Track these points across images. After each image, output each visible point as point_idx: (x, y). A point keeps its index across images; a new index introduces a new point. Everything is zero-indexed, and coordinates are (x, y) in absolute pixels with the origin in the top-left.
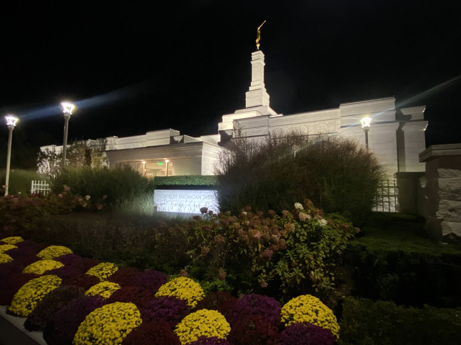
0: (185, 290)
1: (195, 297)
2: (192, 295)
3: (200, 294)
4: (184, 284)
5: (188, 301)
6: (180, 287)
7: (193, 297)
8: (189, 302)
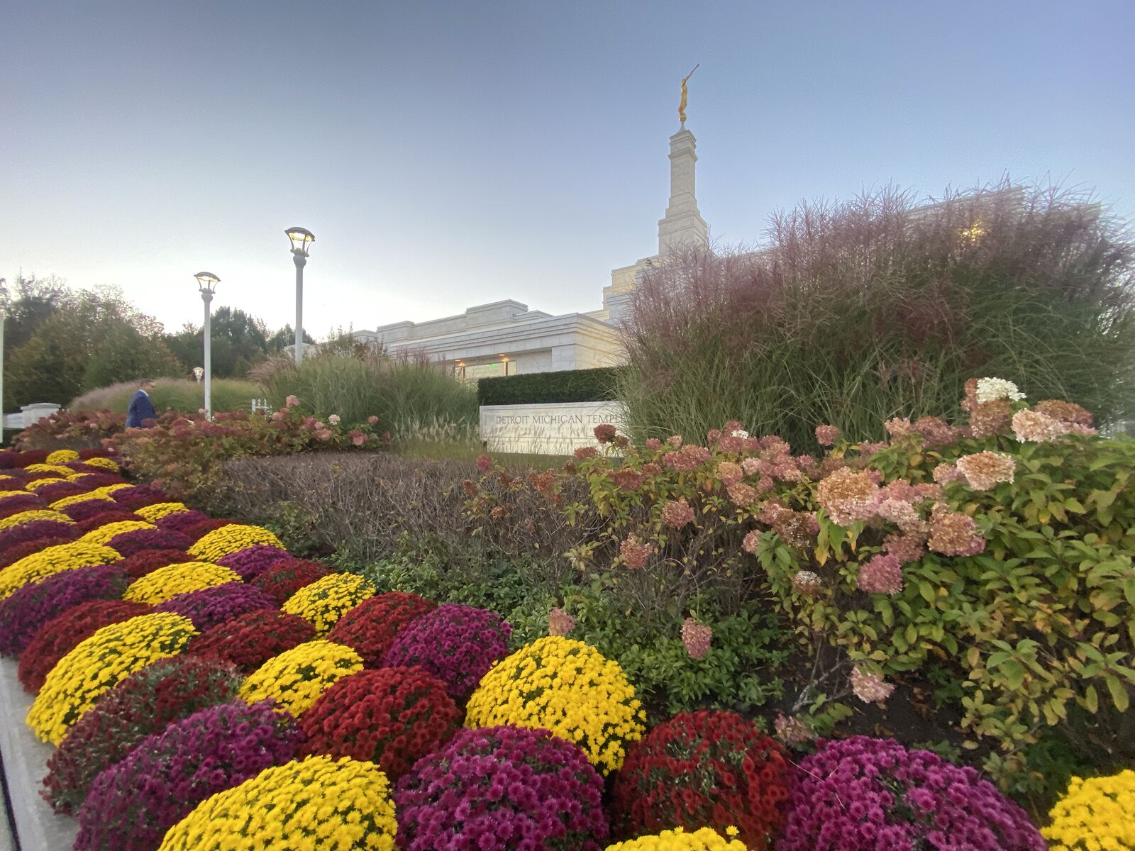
0: (574, 694)
1: (615, 726)
2: (604, 719)
3: (629, 711)
4: (567, 671)
5: (591, 742)
6: (557, 681)
7: (607, 725)
8: (595, 749)
